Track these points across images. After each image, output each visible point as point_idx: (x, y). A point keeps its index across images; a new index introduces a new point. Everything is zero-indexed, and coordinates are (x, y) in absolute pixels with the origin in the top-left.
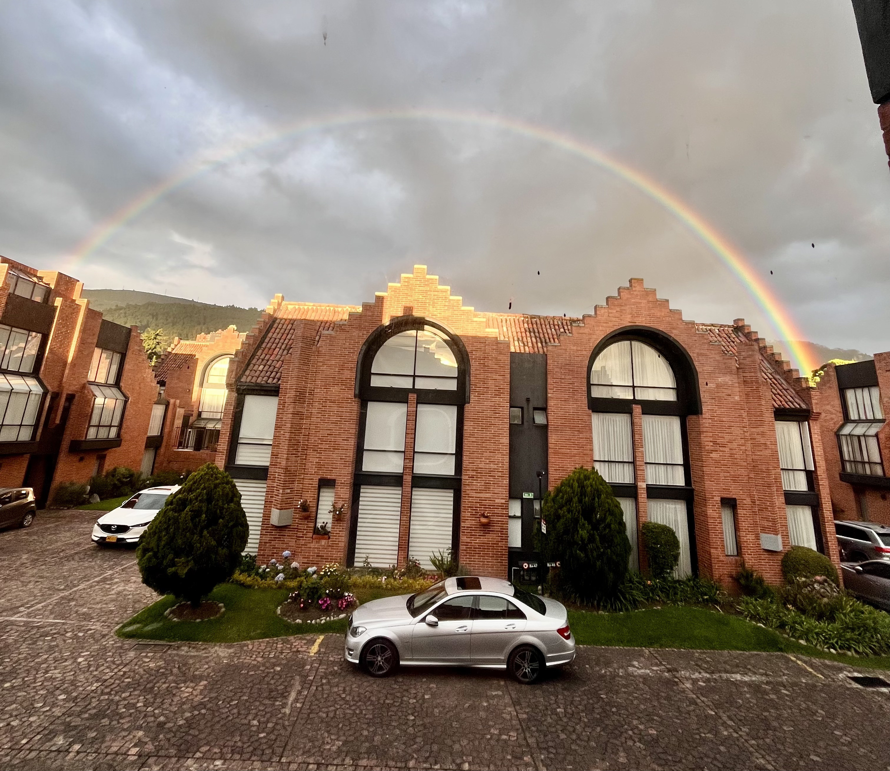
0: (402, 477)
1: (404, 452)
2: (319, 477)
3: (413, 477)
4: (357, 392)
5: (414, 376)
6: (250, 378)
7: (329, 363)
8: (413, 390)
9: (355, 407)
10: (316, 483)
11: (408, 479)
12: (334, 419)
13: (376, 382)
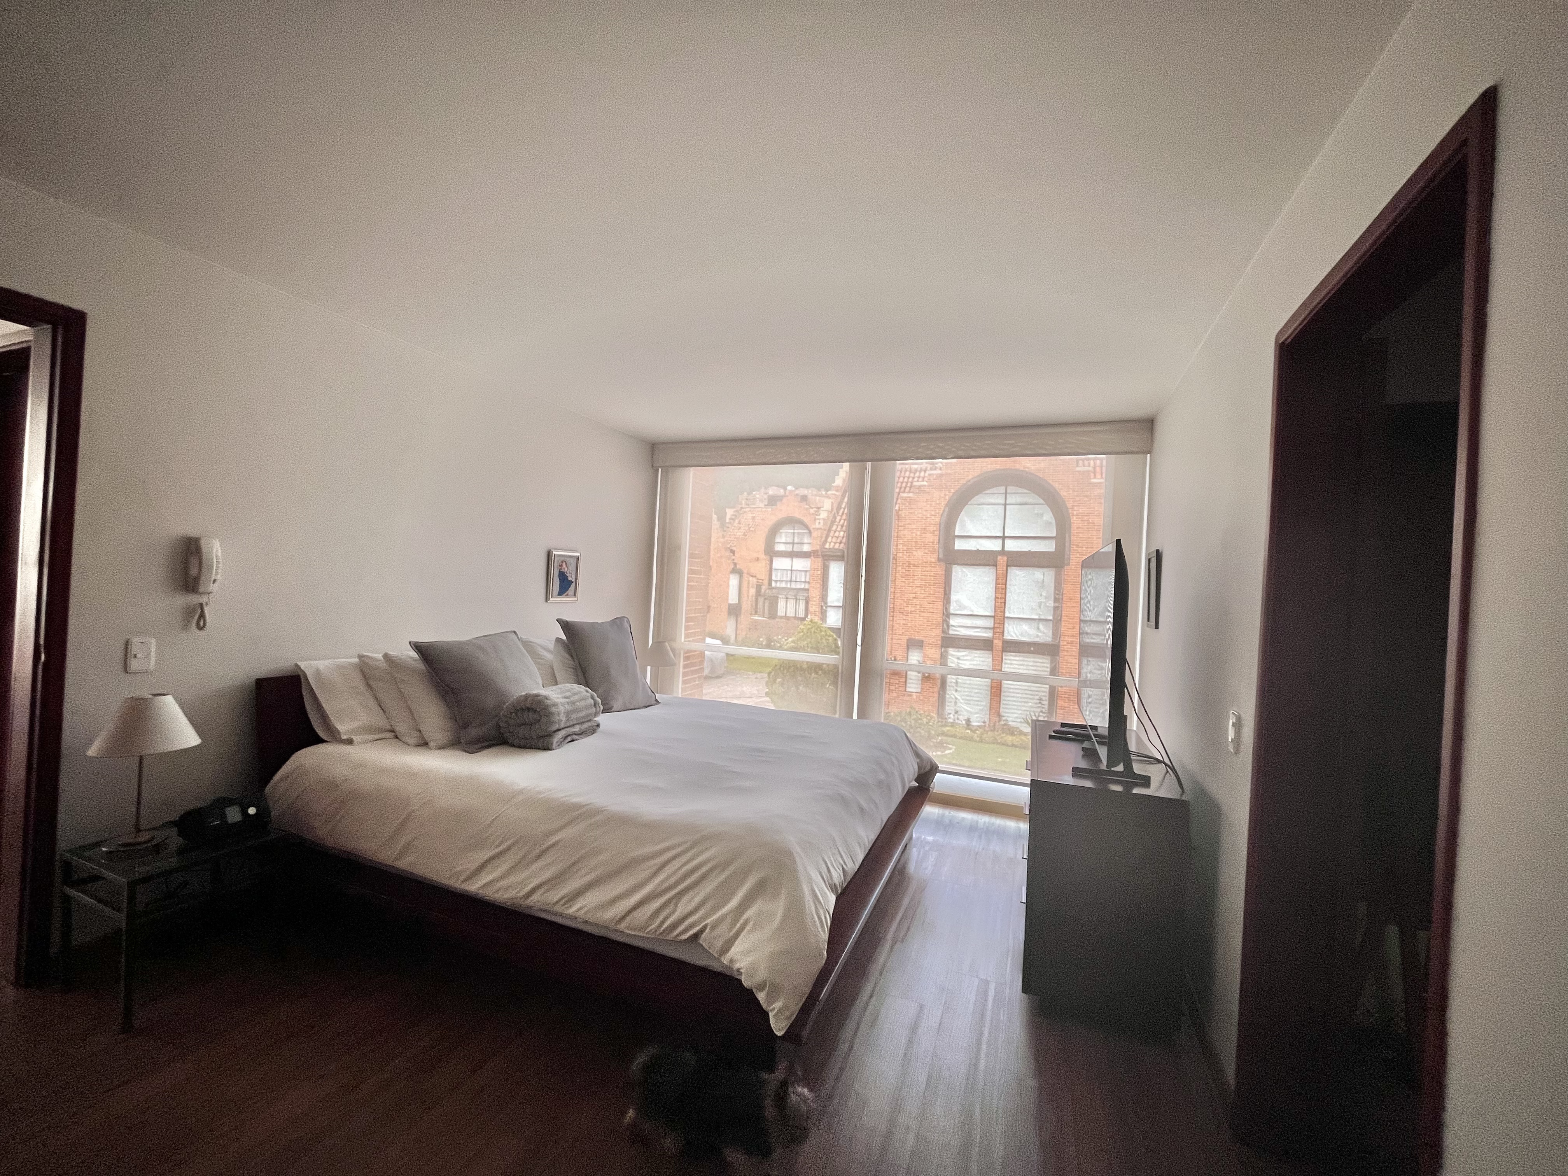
0: (993, 641)
1: (994, 617)
2: (907, 637)
3: (1003, 641)
4: (941, 556)
5: (1004, 538)
6: (832, 544)
7: (910, 526)
8: (1003, 552)
9: (940, 570)
10: (904, 642)
11: (998, 643)
12: (917, 583)
13: (959, 545)
